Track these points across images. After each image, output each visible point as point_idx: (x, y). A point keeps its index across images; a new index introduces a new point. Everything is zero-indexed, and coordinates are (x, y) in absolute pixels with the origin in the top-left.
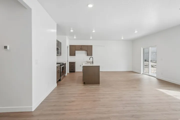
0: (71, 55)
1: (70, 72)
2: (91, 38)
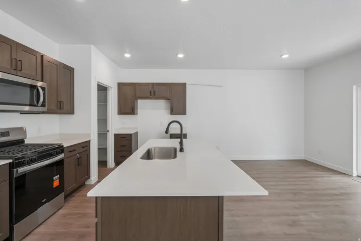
0: (121, 112)
2: (181, 56)
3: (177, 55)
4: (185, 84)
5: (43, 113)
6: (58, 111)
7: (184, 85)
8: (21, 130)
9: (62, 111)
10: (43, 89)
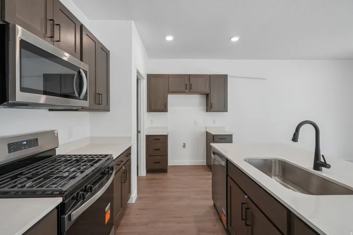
0: (151, 109)
1: (149, 171)
2: (235, 39)
3: (230, 38)
4: (226, 76)
5: (83, 109)
6: (97, 107)
7: (224, 78)
8: (52, 135)
9: (100, 107)
10: (86, 72)
